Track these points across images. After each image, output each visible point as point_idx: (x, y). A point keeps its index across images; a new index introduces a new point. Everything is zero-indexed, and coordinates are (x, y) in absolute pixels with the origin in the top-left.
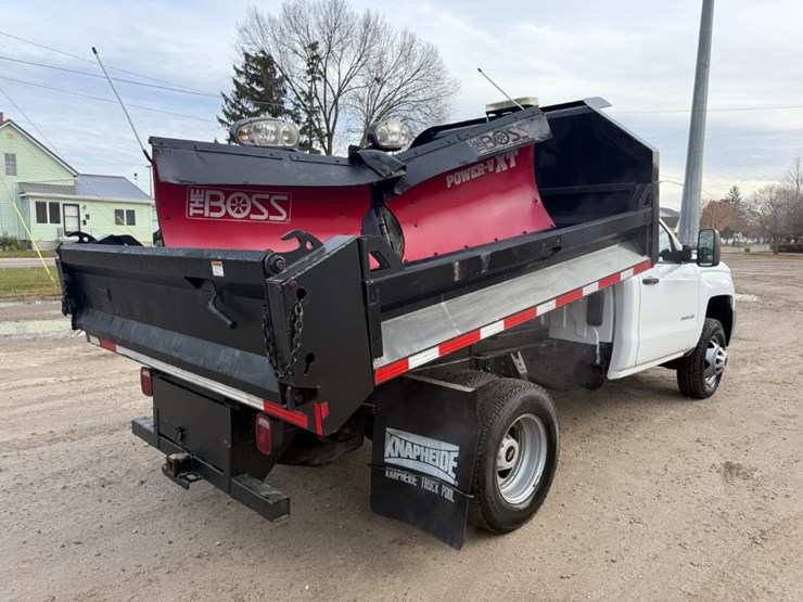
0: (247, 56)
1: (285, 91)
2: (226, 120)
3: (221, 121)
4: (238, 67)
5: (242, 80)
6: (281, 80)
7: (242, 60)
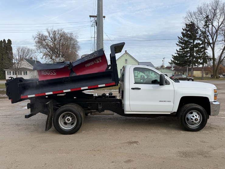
0: (186, 25)
1: (198, 32)
2: (178, 44)
3: (177, 44)
4: (184, 28)
5: (184, 32)
6: (197, 29)
7: (185, 26)
